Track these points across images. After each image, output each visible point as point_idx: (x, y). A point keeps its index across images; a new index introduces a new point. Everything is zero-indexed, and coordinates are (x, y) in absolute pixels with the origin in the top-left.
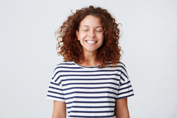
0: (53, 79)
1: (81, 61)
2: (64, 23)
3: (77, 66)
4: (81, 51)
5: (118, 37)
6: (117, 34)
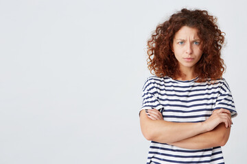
1: (177, 76)
3: (171, 80)
4: (176, 64)
5: (221, 47)
6: (219, 43)
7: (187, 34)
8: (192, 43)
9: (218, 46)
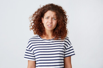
0: (27, 48)
2: (35, 12)
5: (66, 23)
6: (66, 21)
7: (50, 14)
8: (52, 18)
9: (65, 22)
